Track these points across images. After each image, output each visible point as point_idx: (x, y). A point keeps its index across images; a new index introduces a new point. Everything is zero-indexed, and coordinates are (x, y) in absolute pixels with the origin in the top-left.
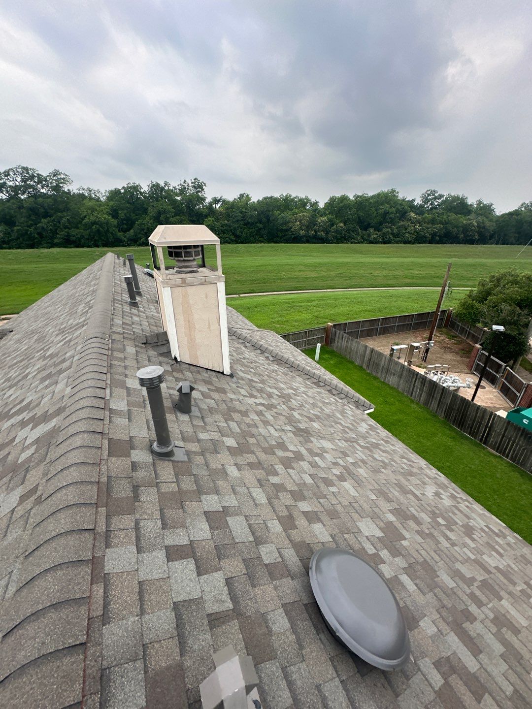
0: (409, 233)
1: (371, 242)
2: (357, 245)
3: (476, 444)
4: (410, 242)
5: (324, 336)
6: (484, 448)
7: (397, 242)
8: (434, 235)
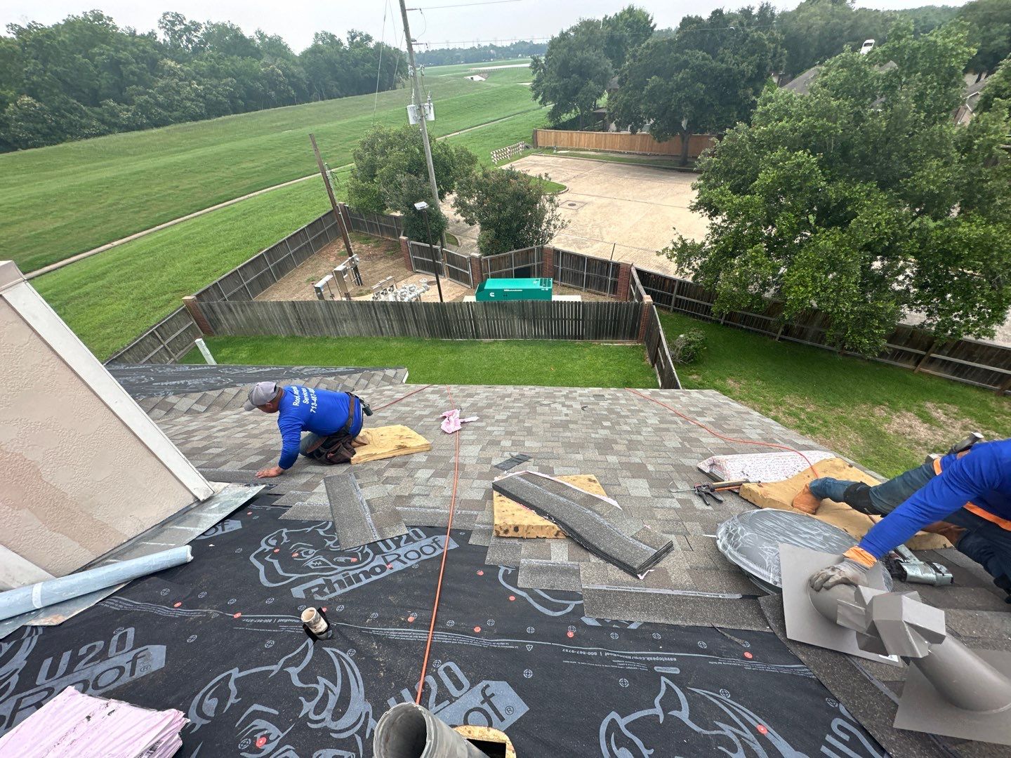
0: (187, 99)
1: (128, 128)
2: (102, 138)
3: (472, 343)
4: (202, 117)
5: (193, 322)
6: (480, 343)
7: (179, 120)
8: (231, 96)
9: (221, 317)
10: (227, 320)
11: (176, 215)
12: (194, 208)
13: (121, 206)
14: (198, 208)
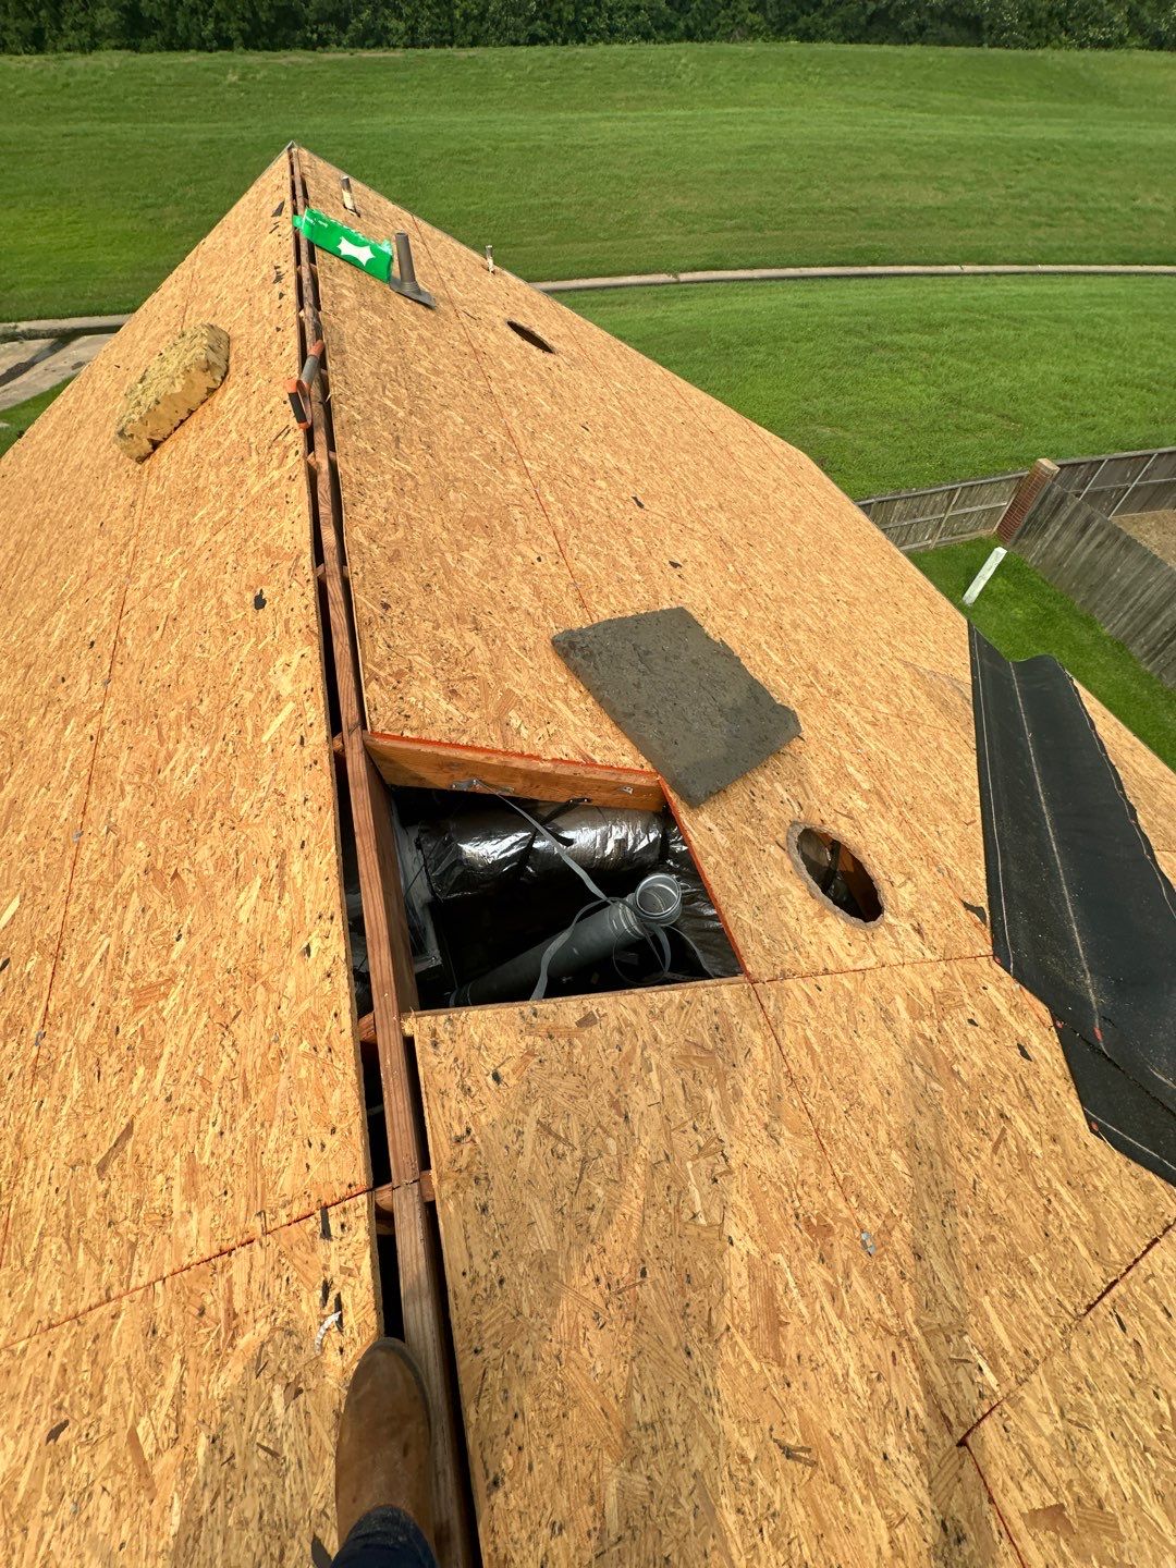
5: (1006, 505)
9: (1055, 528)
10: (1057, 538)
11: (1084, 258)
12: (1120, 256)
13: (1026, 203)
14: (1127, 258)
